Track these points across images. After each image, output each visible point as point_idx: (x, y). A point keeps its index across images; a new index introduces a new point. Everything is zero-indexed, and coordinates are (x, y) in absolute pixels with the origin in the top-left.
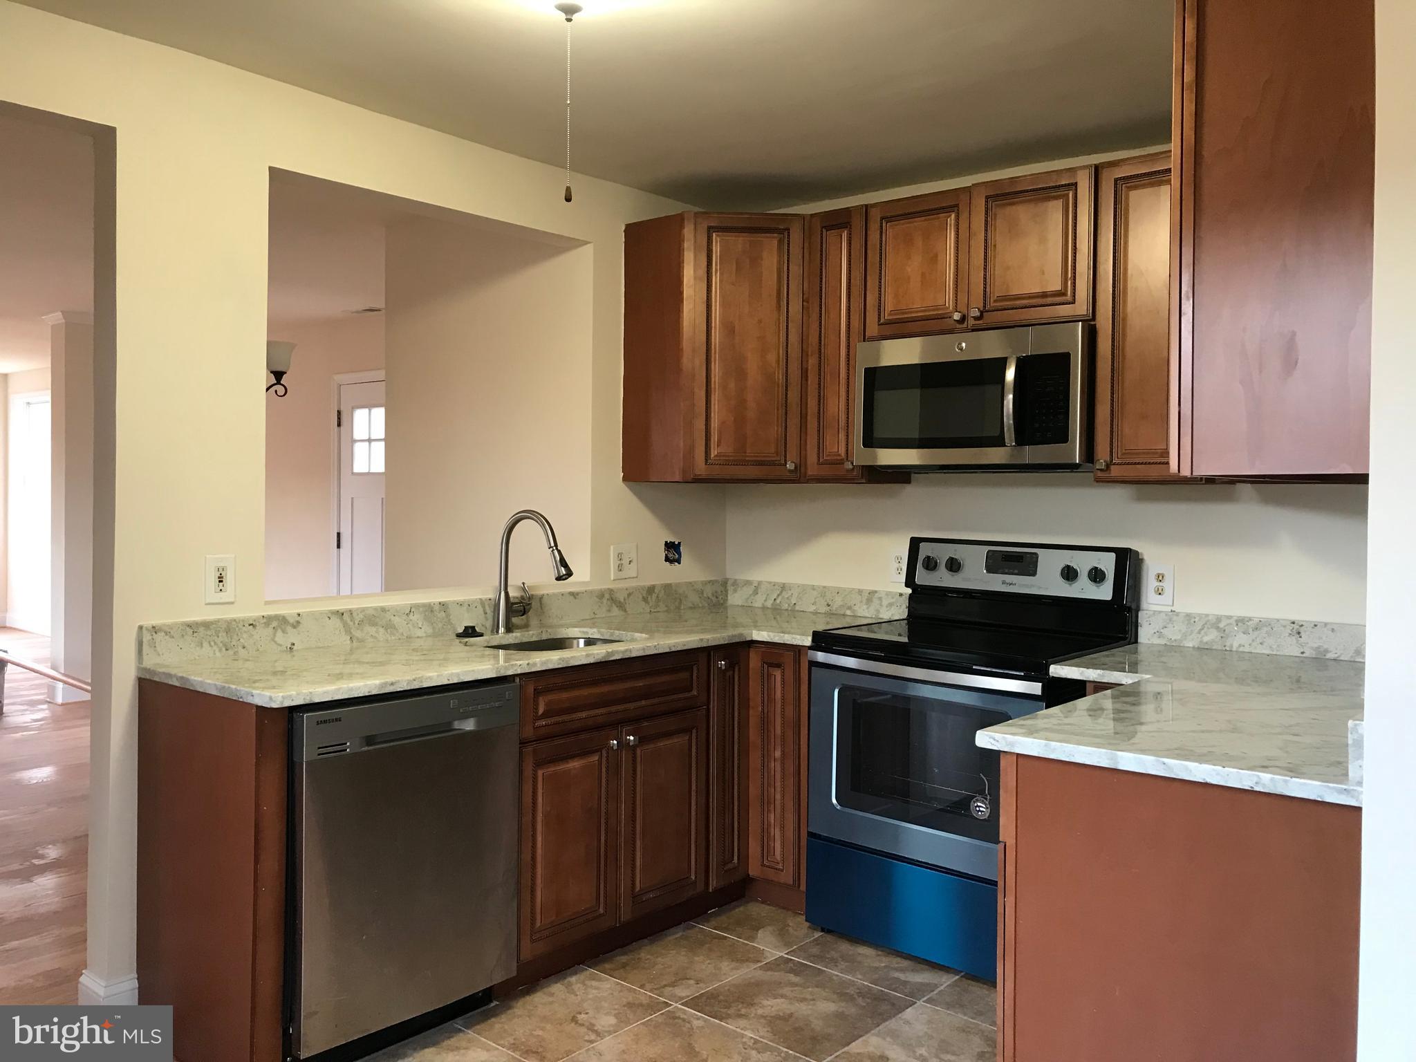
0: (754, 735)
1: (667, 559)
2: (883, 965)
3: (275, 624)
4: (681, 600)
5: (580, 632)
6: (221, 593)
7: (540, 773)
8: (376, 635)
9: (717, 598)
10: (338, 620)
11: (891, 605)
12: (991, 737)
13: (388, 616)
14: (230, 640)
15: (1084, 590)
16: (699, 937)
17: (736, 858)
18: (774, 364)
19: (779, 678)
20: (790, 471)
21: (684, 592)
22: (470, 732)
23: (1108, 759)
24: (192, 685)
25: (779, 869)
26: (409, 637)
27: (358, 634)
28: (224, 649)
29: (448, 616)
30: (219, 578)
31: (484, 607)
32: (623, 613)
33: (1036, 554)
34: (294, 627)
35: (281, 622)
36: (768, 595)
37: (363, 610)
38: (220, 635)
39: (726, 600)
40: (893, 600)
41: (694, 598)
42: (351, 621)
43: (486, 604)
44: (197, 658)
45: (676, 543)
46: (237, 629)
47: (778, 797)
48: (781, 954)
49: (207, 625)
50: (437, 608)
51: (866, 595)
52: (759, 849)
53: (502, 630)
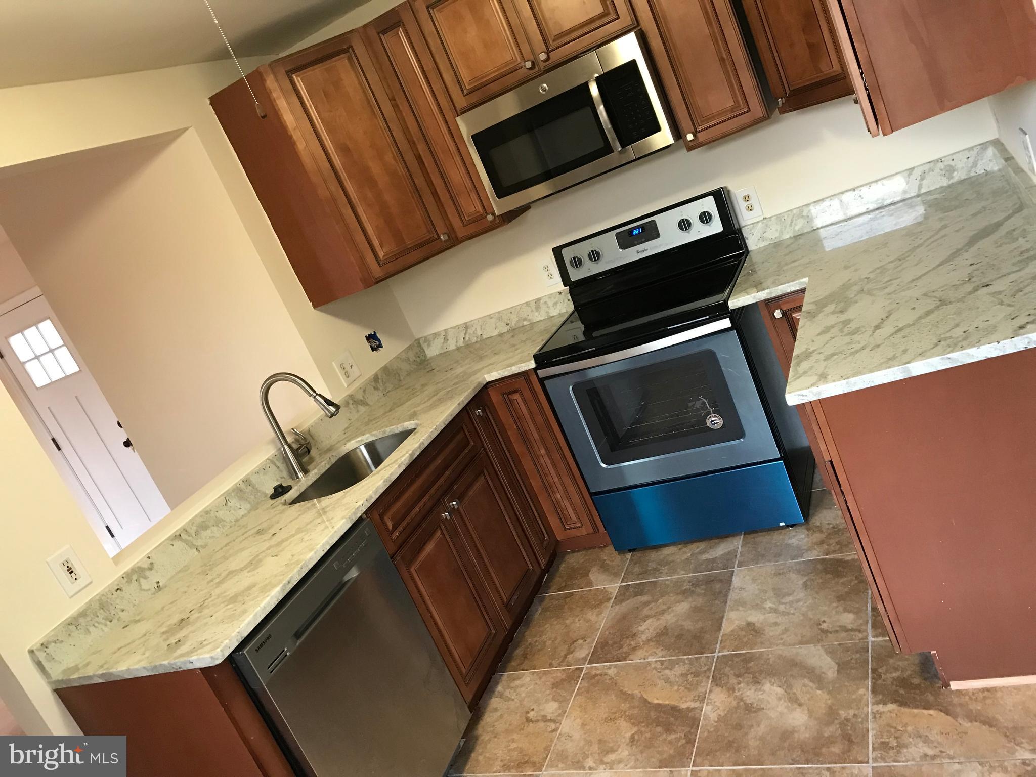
0: (518, 447)
1: (373, 349)
2: (689, 554)
3: (135, 577)
4: (398, 374)
5: (356, 442)
6: (78, 581)
7: (412, 570)
8: (213, 534)
9: (419, 357)
10: (180, 542)
11: (555, 304)
12: (799, 395)
13: (213, 514)
14: (108, 612)
15: (700, 232)
16: (554, 603)
17: (546, 535)
18: (393, 162)
19: (520, 400)
20: (445, 241)
21: (397, 366)
22: (358, 576)
23: (902, 373)
24: (119, 676)
25: (579, 527)
26: (237, 520)
27: (199, 543)
28: (108, 623)
29: (254, 487)
30: (68, 570)
31: (275, 464)
32: (367, 407)
33: (653, 221)
34: (151, 569)
35: (138, 573)
36: (457, 337)
37: (192, 522)
38: (98, 614)
39: (425, 356)
40: (556, 300)
41: (405, 367)
42: (189, 536)
43: (275, 460)
44: (92, 644)
45: (373, 333)
46: (109, 600)
47: (556, 479)
48: (619, 585)
49: (83, 614)
50: (243, 486)
51: (533, 305)
52: (558, 521)
53: (300, 475)
